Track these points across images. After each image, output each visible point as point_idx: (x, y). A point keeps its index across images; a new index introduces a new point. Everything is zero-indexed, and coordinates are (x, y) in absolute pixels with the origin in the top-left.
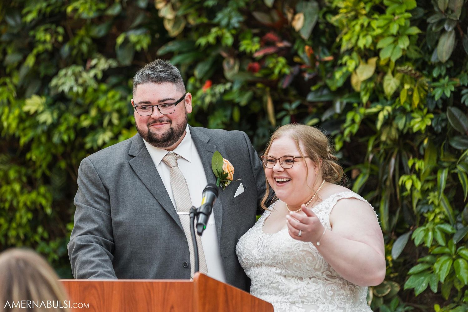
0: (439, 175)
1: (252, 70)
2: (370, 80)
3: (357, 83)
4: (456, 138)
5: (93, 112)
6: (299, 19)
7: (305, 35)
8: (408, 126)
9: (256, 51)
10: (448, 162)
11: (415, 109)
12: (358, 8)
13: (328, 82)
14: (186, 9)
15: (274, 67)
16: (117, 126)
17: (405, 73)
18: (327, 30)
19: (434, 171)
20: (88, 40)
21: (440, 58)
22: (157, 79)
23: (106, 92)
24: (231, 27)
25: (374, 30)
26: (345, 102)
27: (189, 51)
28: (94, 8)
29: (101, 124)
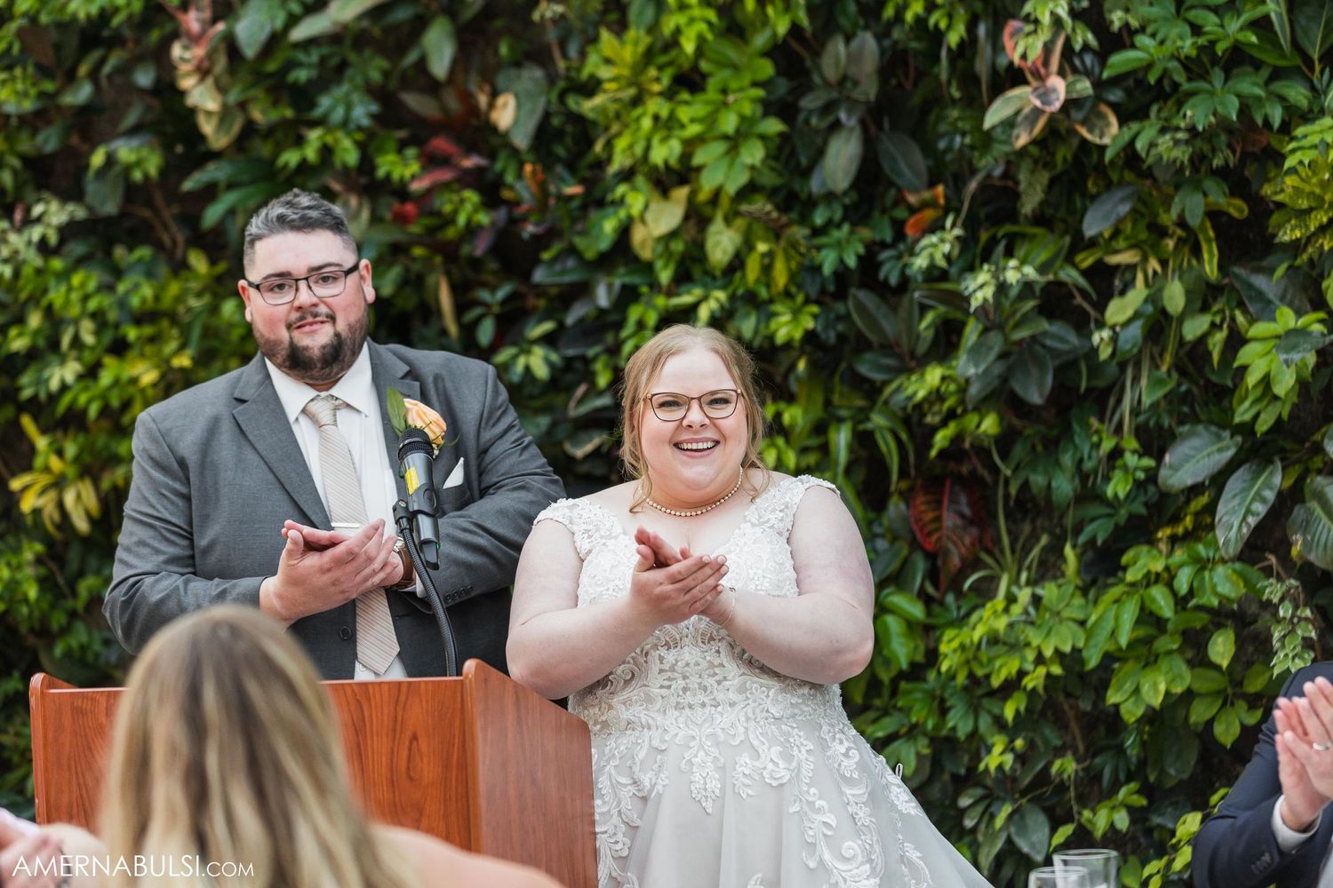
0: (832, 435)
1: (401, 219)
2: (673, 235)
3: (643, 242)
4: (868, 356)
5: (35, 320)
6: (505, 105)
7: (521, 141)
8: (763, 331)
9: (413, 177)
10: (849, 408)
11: (779, 294)
12: (643, 79)
13: (579, 242)
14: (244, 90)
15: (455, 212)
16: (92, 349)
17: (754, 218)
18: (569, 129)
19: (820, 429)
20: (15, 162)
21: (831, 185)
22: (302, 223)
23: (64, 276)
24: (352, 126)
25: (683, 126)
26: (617, 282)
27: (253, 181)
28: (33, 92)
29: (54, 345)
